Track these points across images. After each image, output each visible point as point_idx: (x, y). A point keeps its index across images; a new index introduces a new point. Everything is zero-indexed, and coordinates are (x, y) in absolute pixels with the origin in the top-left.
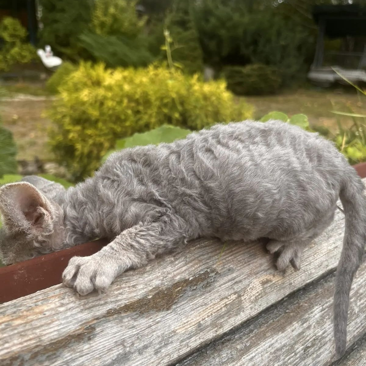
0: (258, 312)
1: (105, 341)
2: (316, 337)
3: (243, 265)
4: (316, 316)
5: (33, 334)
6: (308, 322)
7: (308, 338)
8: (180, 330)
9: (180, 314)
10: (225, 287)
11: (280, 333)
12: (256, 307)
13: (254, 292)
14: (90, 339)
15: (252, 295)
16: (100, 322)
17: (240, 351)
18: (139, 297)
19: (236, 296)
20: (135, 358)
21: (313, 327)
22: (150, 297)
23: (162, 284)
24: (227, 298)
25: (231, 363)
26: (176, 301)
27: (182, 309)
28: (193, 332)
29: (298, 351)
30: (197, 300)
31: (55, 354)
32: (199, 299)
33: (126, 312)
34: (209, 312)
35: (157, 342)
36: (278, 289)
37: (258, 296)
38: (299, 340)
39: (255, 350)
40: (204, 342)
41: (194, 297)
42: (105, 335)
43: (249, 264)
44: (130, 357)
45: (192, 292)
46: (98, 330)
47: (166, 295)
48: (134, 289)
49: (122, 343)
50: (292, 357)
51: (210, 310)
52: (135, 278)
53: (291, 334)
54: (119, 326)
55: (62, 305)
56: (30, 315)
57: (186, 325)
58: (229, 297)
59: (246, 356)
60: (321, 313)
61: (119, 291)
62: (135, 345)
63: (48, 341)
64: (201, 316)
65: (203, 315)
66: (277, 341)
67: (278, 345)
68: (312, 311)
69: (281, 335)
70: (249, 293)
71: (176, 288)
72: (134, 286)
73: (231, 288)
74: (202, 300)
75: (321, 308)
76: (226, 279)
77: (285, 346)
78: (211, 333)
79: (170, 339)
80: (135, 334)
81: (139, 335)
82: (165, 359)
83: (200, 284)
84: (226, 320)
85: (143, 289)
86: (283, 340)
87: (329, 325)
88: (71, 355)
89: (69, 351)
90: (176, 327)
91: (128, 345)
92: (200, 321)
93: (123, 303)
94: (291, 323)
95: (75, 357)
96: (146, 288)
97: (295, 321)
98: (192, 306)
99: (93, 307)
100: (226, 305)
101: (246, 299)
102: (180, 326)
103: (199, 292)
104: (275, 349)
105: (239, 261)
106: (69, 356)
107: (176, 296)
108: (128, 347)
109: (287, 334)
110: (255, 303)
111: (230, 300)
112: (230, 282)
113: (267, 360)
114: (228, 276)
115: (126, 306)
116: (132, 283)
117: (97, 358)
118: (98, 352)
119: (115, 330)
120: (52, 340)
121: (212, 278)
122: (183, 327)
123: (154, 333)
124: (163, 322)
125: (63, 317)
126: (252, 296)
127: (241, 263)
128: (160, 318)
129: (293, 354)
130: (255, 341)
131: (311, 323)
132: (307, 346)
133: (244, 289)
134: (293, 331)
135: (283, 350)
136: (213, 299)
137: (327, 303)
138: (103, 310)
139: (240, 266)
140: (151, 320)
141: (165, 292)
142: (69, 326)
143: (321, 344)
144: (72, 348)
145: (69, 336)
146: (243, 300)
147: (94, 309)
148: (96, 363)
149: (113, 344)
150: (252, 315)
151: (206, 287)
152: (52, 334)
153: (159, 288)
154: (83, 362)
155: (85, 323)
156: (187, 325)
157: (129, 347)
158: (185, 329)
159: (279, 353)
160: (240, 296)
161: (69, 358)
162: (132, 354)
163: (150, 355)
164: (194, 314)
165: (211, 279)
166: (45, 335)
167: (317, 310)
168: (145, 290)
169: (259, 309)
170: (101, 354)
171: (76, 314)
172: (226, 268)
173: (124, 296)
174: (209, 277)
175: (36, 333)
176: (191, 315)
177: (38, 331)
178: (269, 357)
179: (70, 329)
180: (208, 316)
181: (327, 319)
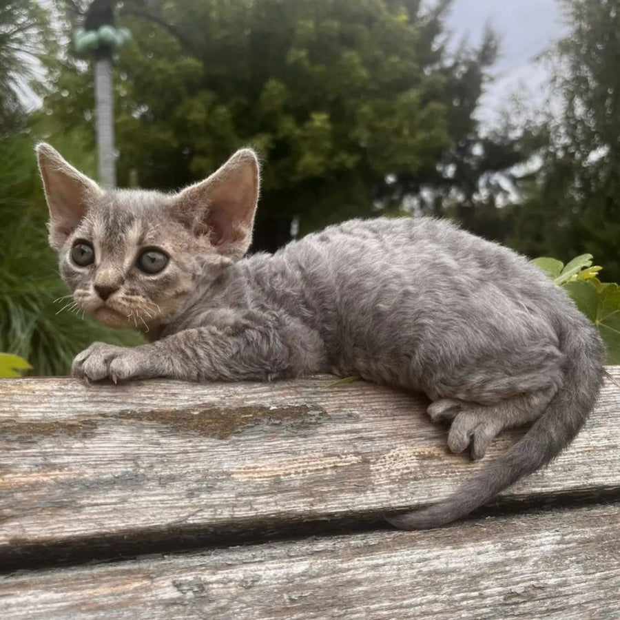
0: (408, 504)
1: (109, 447)
2: (536, 584)
3: (381, 417)
4: (542, 548)
5: (9, 407)
6: (520, 551)
7: (517, 579)
8: (239, 476)
9: (242, 451)
10: (336, 439)
11: (448, 547)
12: (404, 494)
13: (400, 465)
14: (85, 436)
15: (393, 468)
16: (107, 420)
17: (354, 548)
18: (177, 408)
19: (359, 458)
20: (151, 487)
21: (531, 562)
22: (196, 413)
23: (219, 402)
24: (339, 456)
25: (331, 558)
26: (240, 430)
27: (249, 446)
28: (264, 487)
29: (488, 592)
30: (279, 442)
31: (31, 437)
32: (283, 441)
33: (150, 420)
34: (299, 467)
35: (193, 478)
36: (457, 478)
37: (407, 474)
38: (492, 574)
39: (386, 555)
40: (284, 512)
41: (273, 435)
42: (109, 440)
43: (394, 420)
44: (144, 484)
45: (271, 427)
46: (101, 429)
47: (223, 417)
48: (173, 398)
49: (135, 459)
50: (473, 598)
51: (301, 465)
52: (180, 387)
53: (473, 557)
54: (135, 435)
55: (60, 390)
56: (13, 389)
57: (250, 472)
58: (344, 456)
59: (363, 558)
60: (557, 546)
61: (149, 395)
62: (155, 469)
63: (26, 420)
64: (282, 468)
65: (287, 467)
66: (438, 557)
67: (439, 565)
68: (533, 535)
69: (451, 551)
70: (388, 463)
71: (244, 414)
72: (174, 394)
73: (349, 444)
74: (288, 445)
75: (558, 538)
76: (341, 427)
77: (454, 571)
78: (300, 503)
79: (219, 483)
80: (158, 454)
81: (164, 458)
82: (206, 512)
83: (288, 420)
84: (334, 492)
85: (187, 400)
86: (454, 561)
87: (576, 574)
88: (54, 447)
89: (51, 442)
90: (233, 468)
91: (144, 466)
92: (280, 475)
93: (149, 409)
94: (477, 540)
95: (58, 451)
96: (192, 401)
97: (489, 540)
98: (267, 447)
99: (102, 402)
100: (335, 467)
101: (380, 471)
102: (240, 469)
103: (285, 431)
104: (432, 568)
105: (373, 410)
106: (50, 448)
107: (241, 424)
108: (142, 468)
109: (464, 554)
110: (401, 486)
111: (345, 462)
112: (349, 435)
113: (408, 581)
114: (345, 423)
115: (152, 412)
116: (172, 391)
117: (90, 464)
118: (93, 458)
119: (127, 438)
120: (32, 420)
121: (313, 418)
122: (245, 473)
123: (191, 464)
124: (211, 453)
125: (58, 401)
126: (393, 471)
127: (377, 413)
128: (207, 446)
129: (476, 594)
130: (390, 544)
131: (527, 555)
132: (513, 591)
133: (379, 454)
134: (479, 553)
135: (449, 577)
136: (309, 449)
137: (574, 533)
138: (116, 409)
139: (373, 417)
140: (190, 444)
141: (223, 413)
142: (61, 412)
143: (552, 603)
144: (57, 439)
145: (57, 423)
146: (371, 471)
147: (104, 405)
148: (88, 471)
149: (119, 456)
150: (393, 505)
151: (299, 428)
152: (35, 415)
153: (214, 405)
154: (68, 463)
155: (84, 415)
156: (253, 473)
157: (145, 468)
158: (249, 477)
159: (439, 579)
160: (366, 461)
161: (48, 450)
162: (148, 480)
163: (180, 494)
164: (270, 460)
165: (311, 419)
166: (25, 412)
167: (548, 538)
168: (191, 403)
169: (410, 499)
170: (98, 462)
171: (75, 403)
172: (345, 411)
173: (155, 402)
174: (306, 414)
175: (13, 408)
176: (264, 459)
177: (17, 407)
178: (415, 577)
179: (60, 416)
180: (297, 473)
181: (572, 562)
